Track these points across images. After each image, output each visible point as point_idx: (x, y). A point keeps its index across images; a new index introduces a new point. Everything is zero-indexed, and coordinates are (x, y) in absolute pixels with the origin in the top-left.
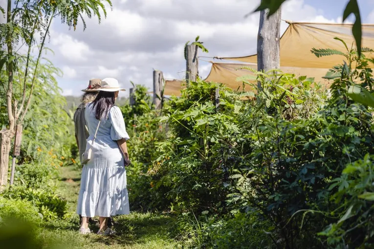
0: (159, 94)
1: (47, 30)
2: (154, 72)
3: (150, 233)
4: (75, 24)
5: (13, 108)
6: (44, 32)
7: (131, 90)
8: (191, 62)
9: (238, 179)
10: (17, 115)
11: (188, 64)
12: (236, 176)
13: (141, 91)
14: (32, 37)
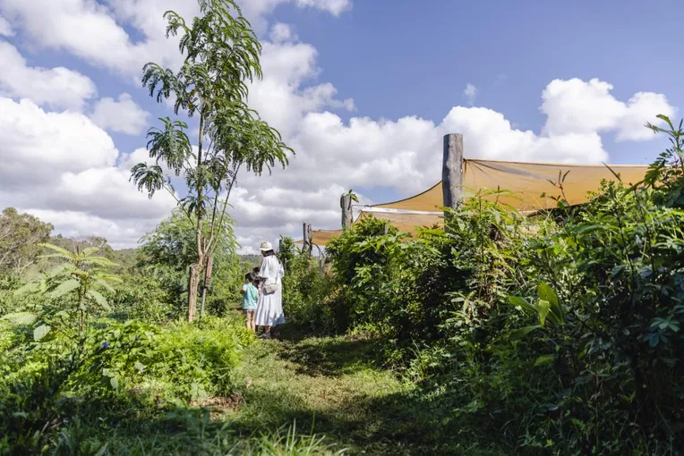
0: (308, 241)
1: (234, 178)
2: (304, 225)
3: (351, 360)
4: (261, 170)
5: (202, 246)
6: (231, 179)
7: (280, 241)
8: (346, 209)
9: (462, 303)
10: (206, 251)
11: (343, 211)
12: (459, 300)
13: (288, 242)
14: (219, 183)
